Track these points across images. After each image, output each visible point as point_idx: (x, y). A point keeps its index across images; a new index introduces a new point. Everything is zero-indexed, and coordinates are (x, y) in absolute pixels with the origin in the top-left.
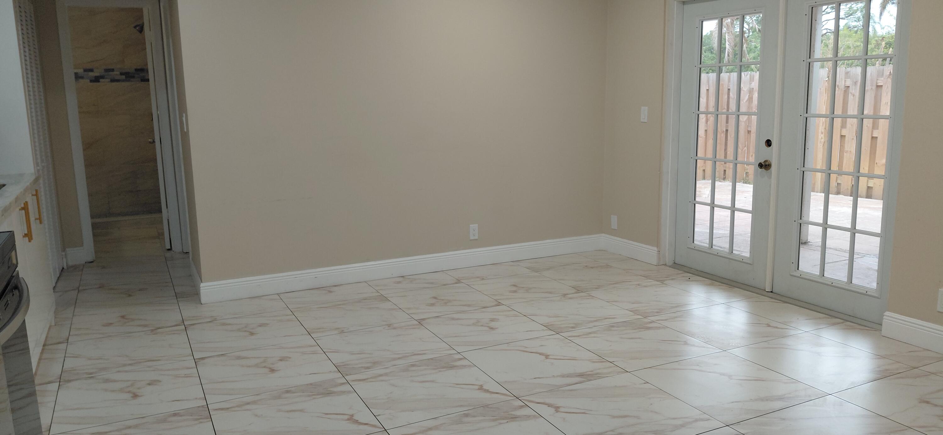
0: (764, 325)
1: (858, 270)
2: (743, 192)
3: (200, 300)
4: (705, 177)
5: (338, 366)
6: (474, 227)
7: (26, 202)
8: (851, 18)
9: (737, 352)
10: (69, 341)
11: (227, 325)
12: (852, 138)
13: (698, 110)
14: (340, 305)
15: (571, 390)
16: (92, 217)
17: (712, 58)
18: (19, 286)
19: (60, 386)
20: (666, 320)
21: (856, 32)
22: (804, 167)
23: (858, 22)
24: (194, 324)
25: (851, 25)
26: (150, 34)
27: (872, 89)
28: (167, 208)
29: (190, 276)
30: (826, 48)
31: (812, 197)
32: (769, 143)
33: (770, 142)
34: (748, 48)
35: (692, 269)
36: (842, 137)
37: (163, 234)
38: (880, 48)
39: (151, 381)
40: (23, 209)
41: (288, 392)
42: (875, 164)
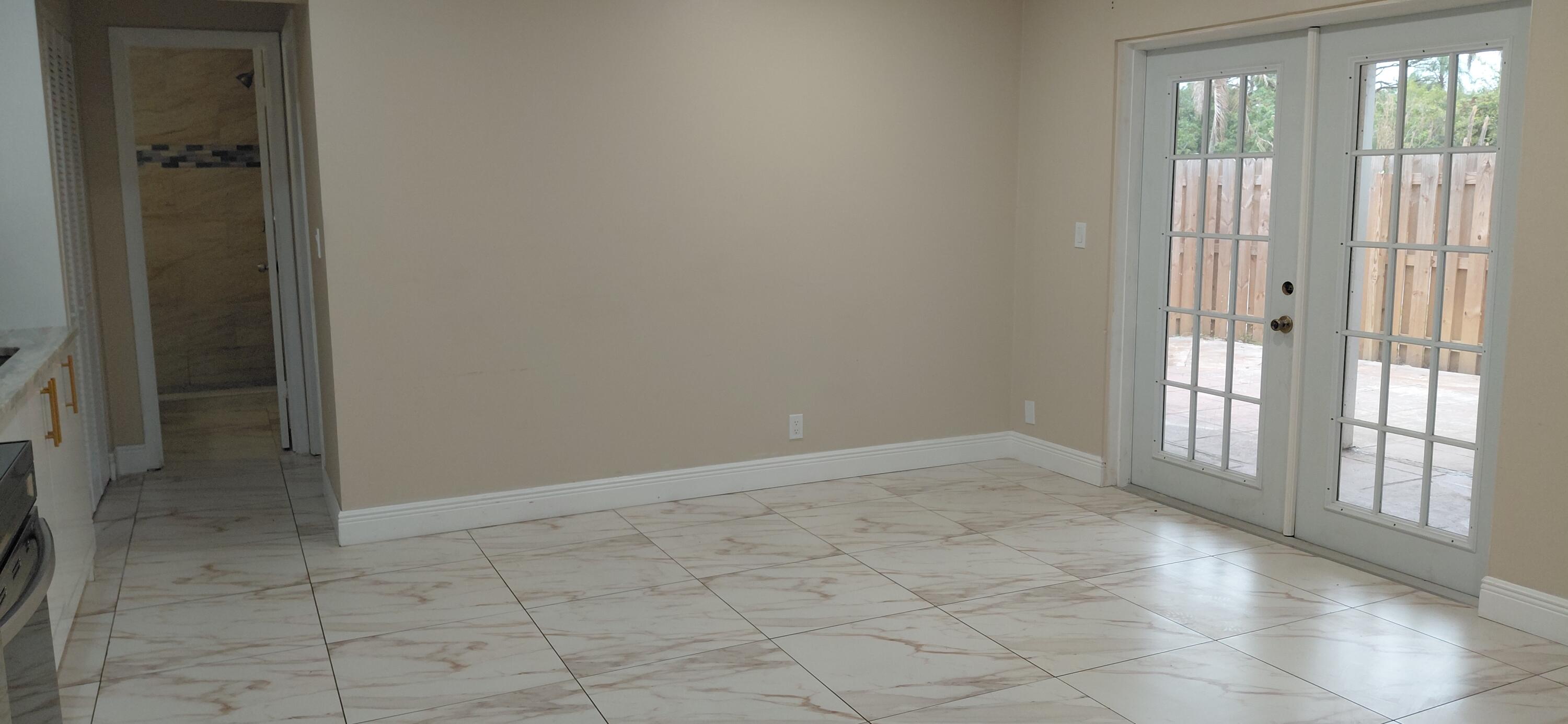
0: (1281, 595)
1: (1437, 496)
2: (1244, 358)
3: (337, 540)
4: (1181, 332)
5: (568, 659)
6: (796, 419)
7: (52, 379)
8: (1420, 64)
9: (1237, 642)
10: (117, 609)
11: (381, 583)
12: (1425, 270)
13: (1171, 230)
14: (570, 550)
15: (959, 709)
16: (161, 391)
17: (1190, 129)
18: (38, 532)
19: (101, 690)
20: (1116, 584)
21: (1429, 88)
22: (1347, 329)
23: (1432, 71)
24: (325, 583)
25: (1421, 75)
26: (263, 93)
27: (1457, 189)
28: (286, 380)
29: (323, 495)
30: (1379, 114)
31: (1359, 369)
32: (1288, 288)
33: (1291, 287)
34: (1251, 113)
35: (1161, 495)
36: (1409, 268)
37: (277, 421)
38: (1469, 115)
39: (254, 681)
40: (46, 391)
41: (482, 705)
42: (1464, 314)
